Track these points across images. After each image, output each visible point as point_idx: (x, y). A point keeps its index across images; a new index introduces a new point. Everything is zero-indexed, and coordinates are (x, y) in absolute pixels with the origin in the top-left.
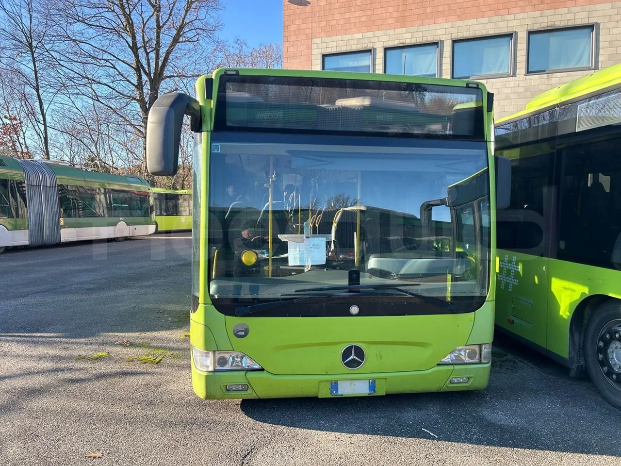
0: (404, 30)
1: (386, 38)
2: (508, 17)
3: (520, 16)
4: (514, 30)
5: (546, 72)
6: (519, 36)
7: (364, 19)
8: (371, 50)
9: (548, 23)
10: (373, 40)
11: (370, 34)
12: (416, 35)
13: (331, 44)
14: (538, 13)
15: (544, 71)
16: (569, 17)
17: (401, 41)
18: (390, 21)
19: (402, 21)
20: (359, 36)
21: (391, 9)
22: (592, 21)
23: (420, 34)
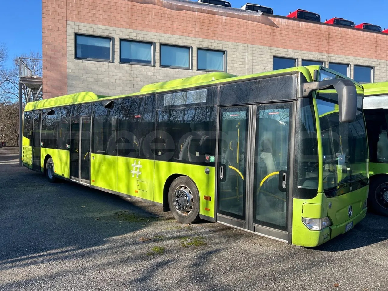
0: (132, 31)
1: (121, 33)
2: (188, 38)
3: (194, 39)
5: (206, 70)
6: (193, 49)
7: (106, 17)
8: (111, 38)
9: (206, 46)
10: (112, 32)
11: (111, 28)
12: (139, 35)
13: (82, 28)
14: (201, 40)
15: (205, 70)
16: (215, 45)
17: (131, 37)
18: (123, 23)
19: (131, 25)
20: (103, 27)
21: (123, 16)
22: (224, 49)
23: (142, 36)
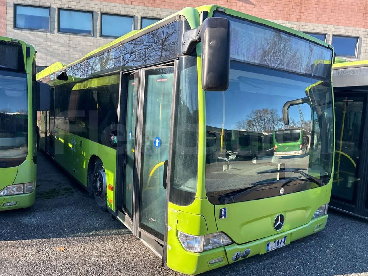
1: (60, 2)
2: (131, 6)
3: (137, 7)
4: (134, 15)
8: (49, 8)
9: (151, 14)
10: (51, 2)
12: (79, 5)
14: (146, 8)
16: (161, 13)
17: (70, 6)
23: (81, 5)
